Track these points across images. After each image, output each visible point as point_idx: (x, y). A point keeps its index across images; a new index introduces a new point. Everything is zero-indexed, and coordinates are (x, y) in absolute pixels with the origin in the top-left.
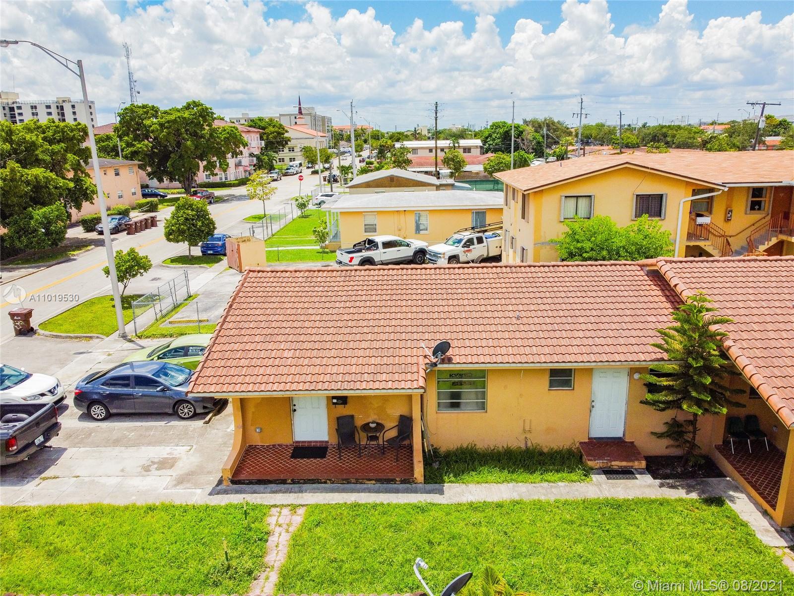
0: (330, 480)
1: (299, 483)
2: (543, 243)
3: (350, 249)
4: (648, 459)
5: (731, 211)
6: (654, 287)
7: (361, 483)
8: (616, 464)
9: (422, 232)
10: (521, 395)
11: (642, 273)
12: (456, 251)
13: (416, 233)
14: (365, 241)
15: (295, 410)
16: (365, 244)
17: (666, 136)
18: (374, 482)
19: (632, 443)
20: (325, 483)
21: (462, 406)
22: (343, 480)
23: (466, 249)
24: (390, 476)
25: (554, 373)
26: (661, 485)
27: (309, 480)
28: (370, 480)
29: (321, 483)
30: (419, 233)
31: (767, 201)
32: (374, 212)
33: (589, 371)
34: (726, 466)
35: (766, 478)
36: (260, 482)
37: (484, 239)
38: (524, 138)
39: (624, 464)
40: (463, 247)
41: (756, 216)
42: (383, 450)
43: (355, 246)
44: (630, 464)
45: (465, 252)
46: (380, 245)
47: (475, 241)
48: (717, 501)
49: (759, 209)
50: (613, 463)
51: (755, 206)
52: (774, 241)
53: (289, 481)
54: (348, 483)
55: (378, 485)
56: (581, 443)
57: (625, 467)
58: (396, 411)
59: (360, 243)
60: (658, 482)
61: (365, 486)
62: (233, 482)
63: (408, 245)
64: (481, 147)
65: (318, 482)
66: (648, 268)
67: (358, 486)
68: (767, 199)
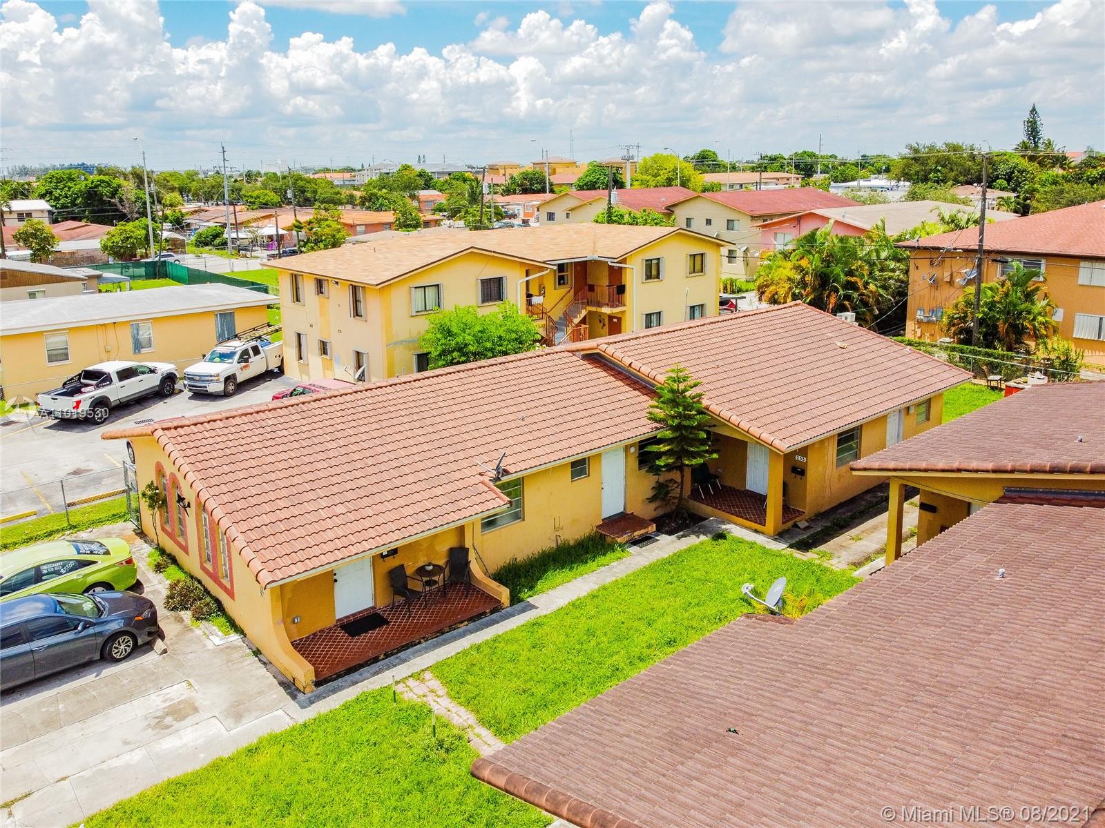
0: (423, 638)
1: (392, 654)
2: (395, 344)
3: (57, 390)
4: (653, 520)
5: (544, 288)
6: (595, 370)
7: (454, 629)
8: (637, 534)
9: (143, 351)
10: (551, 494)
11: (575, 358)
12: (232, 370)
13: (135, 353)
14: (80, 375)
15: (336, 581)
16: (79, 379)
17: (305, 191)
18: (466, 623)
19: (632, 514)
20: (419, 643)
21: (499, 522)
22: (437, 632)
23: (243, 364)
24: (476, 611)
25: (574, 464)
26: (679, 538)
27: (403, 646)
28: (462, 622)
29: (416, 645)
30: (139, 351)
31: (569, 275)
32: (63, 329)
33: (599, 455)
34: (706, 509)
35: (738, 508)
36: (350, 671)
37: (260, 348)
38: (124, 197)
39: (642, 531)
40: (238, 363)
41: (562, 291)
42: (444, 591)
43: (65, 384)
44: (646, 530)
45: (241, 369)
46: (115, 378)
47: (251, 352)
48: (720, 536)
49: (564, 284)
50: (636, 534)
51: (561, 280)
52: (584, 313)
53: (382, 657)
54: (443, 633)
55: (471, 625)
56: (597, 527)
57: (643, 534)
58: (443, 547)
59: (72, 379)
60: (674, 537)
61: (460, 630)
62: (318, 684)
63: (152, 371)
64: (49, 212)
65: (413, 645)
66: (582, 353)
67: (455, 632)
68: (569, 273)
